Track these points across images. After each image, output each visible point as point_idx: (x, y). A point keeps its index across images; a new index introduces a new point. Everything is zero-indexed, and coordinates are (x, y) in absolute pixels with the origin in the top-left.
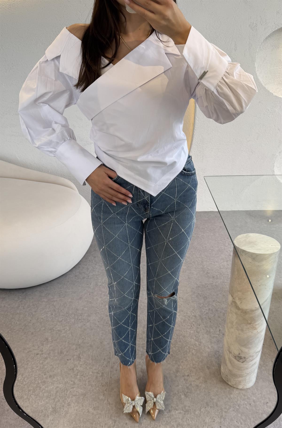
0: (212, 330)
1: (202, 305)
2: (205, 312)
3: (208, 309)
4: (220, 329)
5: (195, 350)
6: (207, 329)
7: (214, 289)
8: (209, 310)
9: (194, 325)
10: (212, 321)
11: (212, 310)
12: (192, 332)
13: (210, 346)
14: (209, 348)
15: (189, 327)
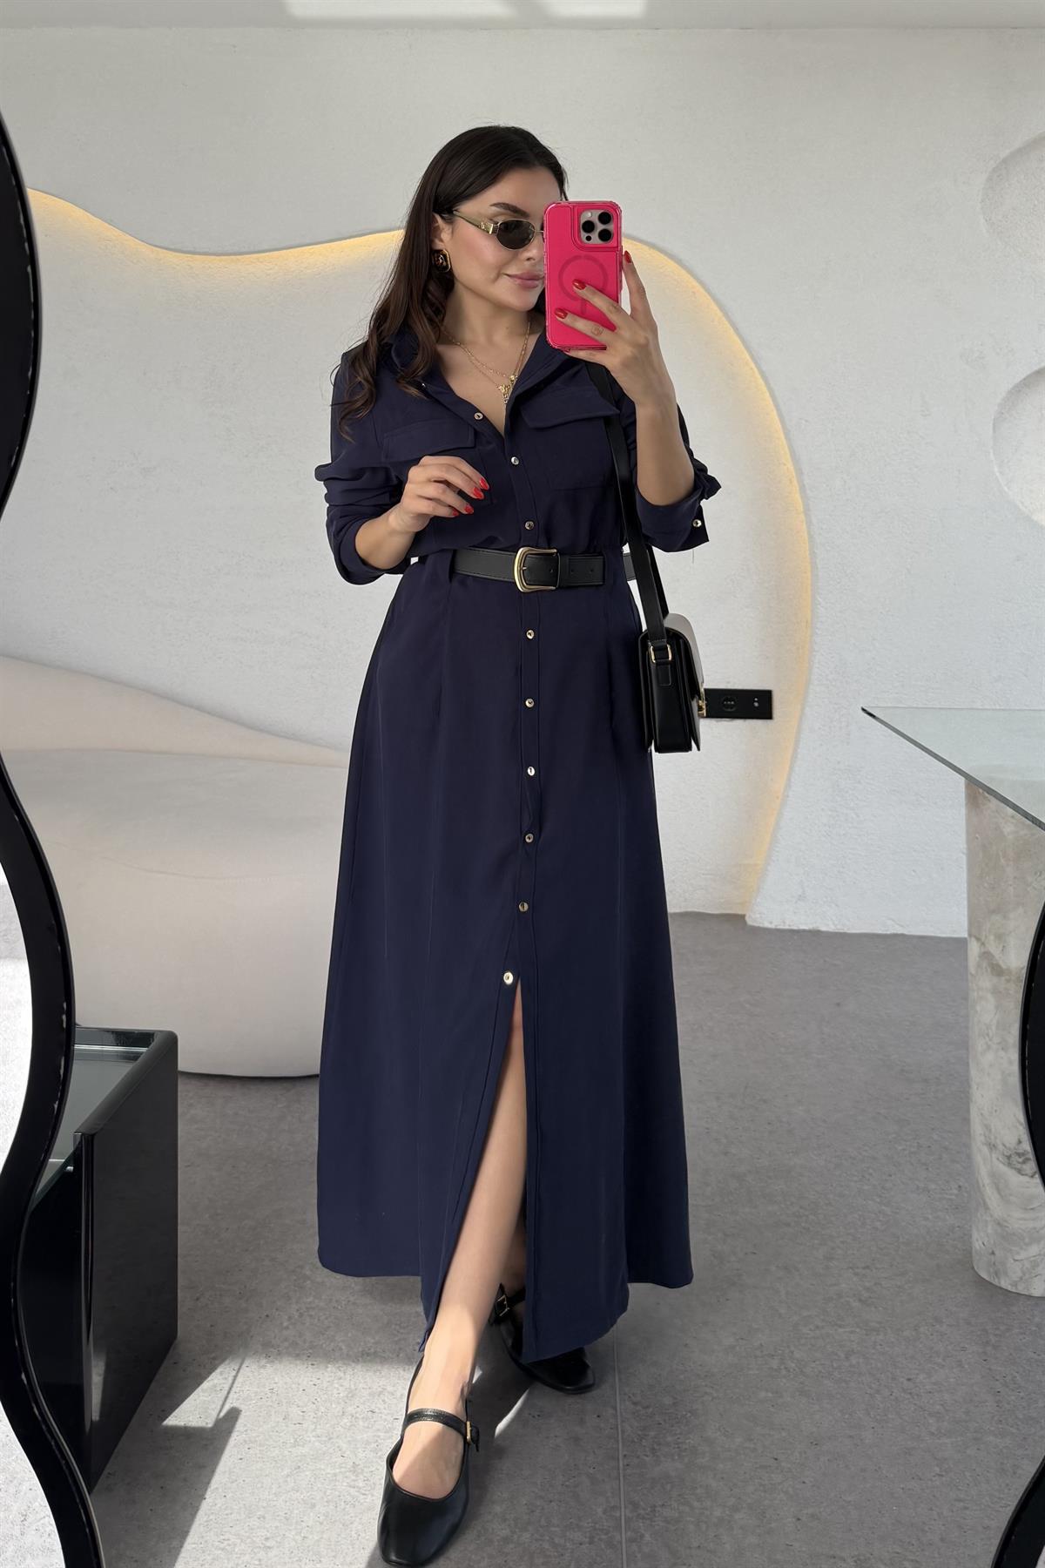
0: (933, 1186)
1: (894, 1136)
2: (904, 1150)
3: (916, 1144)
4: (961, 1184)
5: (880, 1221)
6: (917, 1182)
7: (929, 1105)
8: (919, 1146)
9: (871, 1174)
10: (930, 1169)
11: (929, 1147)
12: (866, 1187)
13: (930, 1217)
14: (926, 1219)
15: (855, 1179)
